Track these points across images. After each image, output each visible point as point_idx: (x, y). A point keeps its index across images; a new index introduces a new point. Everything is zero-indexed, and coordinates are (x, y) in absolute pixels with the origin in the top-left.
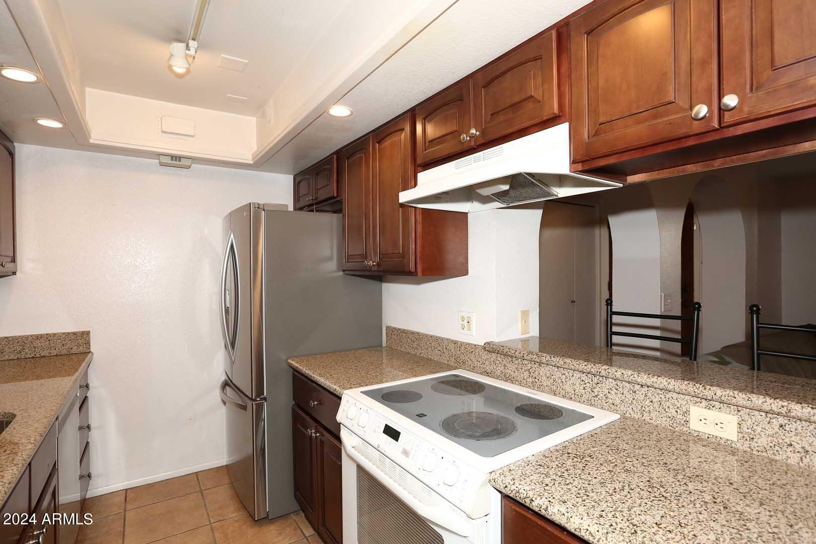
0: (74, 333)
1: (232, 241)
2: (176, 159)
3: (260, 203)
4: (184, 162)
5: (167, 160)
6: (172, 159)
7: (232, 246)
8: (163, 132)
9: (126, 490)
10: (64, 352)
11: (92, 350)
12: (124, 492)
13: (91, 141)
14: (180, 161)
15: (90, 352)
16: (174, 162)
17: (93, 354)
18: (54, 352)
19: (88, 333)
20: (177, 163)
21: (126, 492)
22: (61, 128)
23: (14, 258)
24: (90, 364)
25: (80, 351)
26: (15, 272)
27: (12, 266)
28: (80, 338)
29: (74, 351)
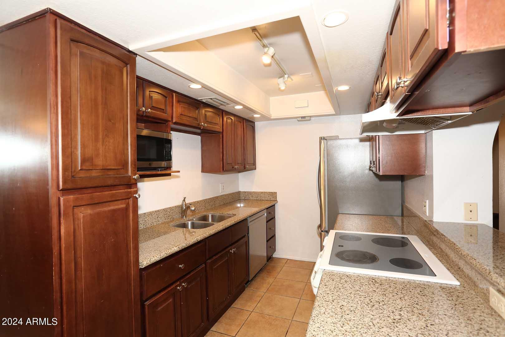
0: (272, 193)
2: (303, 118)
4: (307, 118)
5: (300, 119)
6: (302, 118)
8: (296, 108)
10: (269, 199)
11: (277, 200)
13: (272, 118)
14: (305, 118)
16: (303, 119)
17: (277, 202)
18: (266, 199)
19: (276, 193)
21: (288, 260)
22: (260, 116)
23: (254, 164)
24: (274, 205)
25: (273, 199)
26: (255, 169)
27: (253, 167)
28: (274, 195)
29: (271, 199)
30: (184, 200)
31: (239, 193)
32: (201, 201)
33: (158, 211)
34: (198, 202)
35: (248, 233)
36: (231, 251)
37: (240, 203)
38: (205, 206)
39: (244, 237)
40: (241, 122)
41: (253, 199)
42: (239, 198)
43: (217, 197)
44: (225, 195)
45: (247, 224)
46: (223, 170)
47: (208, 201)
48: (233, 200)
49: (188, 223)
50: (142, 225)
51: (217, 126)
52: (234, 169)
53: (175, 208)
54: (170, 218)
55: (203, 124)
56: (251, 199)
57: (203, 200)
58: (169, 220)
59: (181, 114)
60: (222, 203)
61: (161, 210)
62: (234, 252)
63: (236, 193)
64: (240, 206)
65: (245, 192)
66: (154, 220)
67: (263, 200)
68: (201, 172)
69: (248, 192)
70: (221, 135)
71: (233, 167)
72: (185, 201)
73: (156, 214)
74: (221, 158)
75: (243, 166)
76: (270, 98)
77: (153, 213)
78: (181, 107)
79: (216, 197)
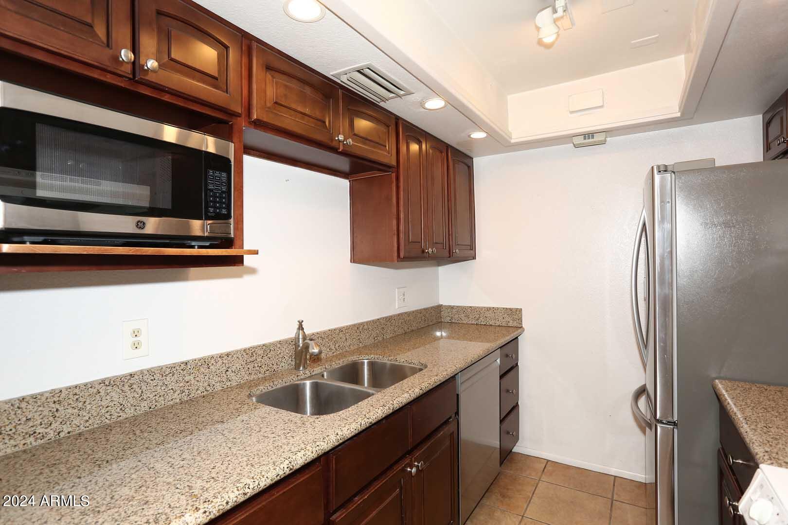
0: (511, 309)
1: (644, 218)
2: (589, 137)
3: (666, 164)
4: (598, 138)
5: (579, 140)
6: (585, 139)
7: (644, 225)
8: (572, 112)
9: (548, 461)
10: (504, 324)
11: (523, 326)
12: (546, 461)
13: (513, 141)
14: (593, 137)
15: (522, 327)
16: (587, 141)
17: (524, 331)
18: (498, 323)
19: (521, 310)
20: (591, 140)
21: (547, 462)
22: (486, 137)
23: (472, 246)
24: (517, 338)
25: (515, 324)
26: (474, 258)
27: (468, 252)
28: (516, 314)
29: (510, 324)
30: (301, 327)
31: (438, 309)
32: (348, 328)
33: (228, 355)
34: (341, 330)
35: (457, 413)
36: (409, 470)
37: (441, 330)
38: (359, 339)
39: (446, 422)
40: (441, 152)
41: (470, 322)
42: (440, 321)
43: (389, 319)
44: (408, 314)
45: (455, 388)
46: (399, 256)
47: (366, 327)
48: (426, 325)
49: (304, 384)
50: (176, 394)
51: (382, 150)
52: (425, 254)
53: (279, 346)
54: (262, 371)
55: (341, 137)
56: (465, 322)
57: (354, 325)
58: (261, 376)
59: (276, 103)
60: (401, 331)
61: (237, 351)
62: (419, 471)
63: (432, 308)
64: (442, 335)
65: (452, 307)
66: (217, 379)
67: (491, 325)
68: (351, 262)
69: (457, 307)
70: (394, 175)
71: (423, 251)
72: (303, 329)
73: (220, 363)
74: (395, 228)
75: (447, 248)
76: (509, 97)
77: (213, 361)
78: (276, 83)
79: (386, 318)
